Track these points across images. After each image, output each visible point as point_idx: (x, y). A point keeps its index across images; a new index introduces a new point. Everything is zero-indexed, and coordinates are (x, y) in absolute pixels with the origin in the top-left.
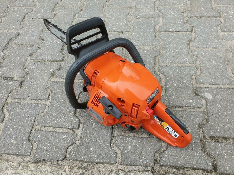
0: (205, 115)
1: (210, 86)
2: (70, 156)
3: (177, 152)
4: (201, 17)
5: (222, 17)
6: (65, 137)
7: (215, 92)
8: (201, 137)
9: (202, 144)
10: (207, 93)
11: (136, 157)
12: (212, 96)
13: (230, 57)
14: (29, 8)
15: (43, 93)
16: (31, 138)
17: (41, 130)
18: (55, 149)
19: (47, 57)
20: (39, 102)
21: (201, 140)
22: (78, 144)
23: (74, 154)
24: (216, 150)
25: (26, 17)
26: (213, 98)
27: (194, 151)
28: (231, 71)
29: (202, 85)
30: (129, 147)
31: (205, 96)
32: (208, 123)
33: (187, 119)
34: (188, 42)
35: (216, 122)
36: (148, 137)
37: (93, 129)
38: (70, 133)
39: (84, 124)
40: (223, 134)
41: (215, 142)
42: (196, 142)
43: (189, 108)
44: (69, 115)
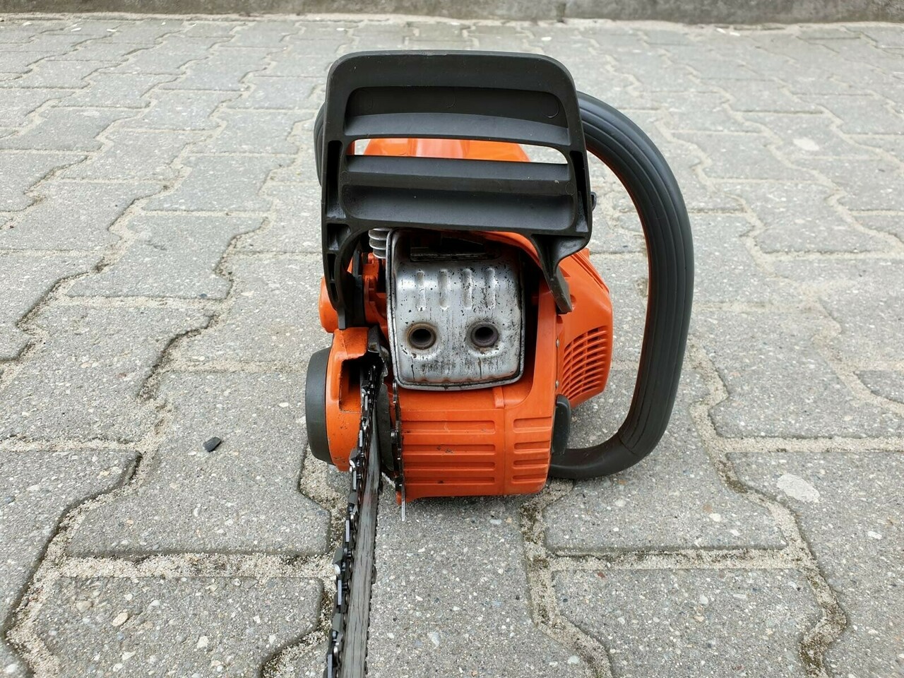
0: (815, 584)
1: (792, 445)
7: (823, 472)
10: (787, 477)
12: (817, 487)
13: (834, 334)
26: (822, 495)
28: (859, 381)
29: (749, 444)
31: (783, 492)
32: (843, 630)
33: (719, 616)
34: (638, 285)
35: (891, 624)
43: (715, 553)
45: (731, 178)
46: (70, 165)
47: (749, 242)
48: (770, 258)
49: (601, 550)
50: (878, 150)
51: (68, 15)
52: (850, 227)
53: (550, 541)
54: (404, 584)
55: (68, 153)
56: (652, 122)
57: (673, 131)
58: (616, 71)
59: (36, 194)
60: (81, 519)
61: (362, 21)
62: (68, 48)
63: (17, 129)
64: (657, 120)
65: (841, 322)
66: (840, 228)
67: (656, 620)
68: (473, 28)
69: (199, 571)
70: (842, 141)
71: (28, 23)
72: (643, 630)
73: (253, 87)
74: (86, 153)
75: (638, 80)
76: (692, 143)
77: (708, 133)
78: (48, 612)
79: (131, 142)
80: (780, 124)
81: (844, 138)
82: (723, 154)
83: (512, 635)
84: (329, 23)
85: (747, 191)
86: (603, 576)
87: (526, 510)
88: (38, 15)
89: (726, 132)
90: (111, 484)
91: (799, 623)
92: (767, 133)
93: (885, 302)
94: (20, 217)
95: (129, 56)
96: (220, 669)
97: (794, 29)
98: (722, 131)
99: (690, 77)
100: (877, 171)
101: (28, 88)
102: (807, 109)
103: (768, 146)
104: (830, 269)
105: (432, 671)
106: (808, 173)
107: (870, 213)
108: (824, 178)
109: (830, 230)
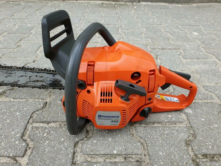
0: (190, 129)
4: (163, 49)
5: (181, 49)
7: (193, 107)
8: (191, 156)
12: (192, 110)
13: (198, 77)
21: (193, 160)
28: (203, 88)
31: (184, 111)
32: (195, 138)
33: (169, 136)
35: (205, 137)
36: (123, 161)
37: (46, 155)
38: (10, 164)
39: (33, 149)
40: (217, 151)
41: (211, 161)
42: (187, 164)
43: (169, 123)
44: (14, 139)
45: (177, 41)
46: (25, 38)
47: (181, 57)
48: (185, 60)
49: (145, 122)
50: (212, 35)
52: (204, 53)
55: (25, 35)
56: (160, 28)
57: (165, 30)
58: (152, 15)
59: (18, 44)
60: (35, 115)
61: (91, 2)
62: (22, 9)
63: (12, 29)
65: (200, 75)
66: (202, 53)
67: (156, 136)
68: (118, 4)
69: (61, 126)
70: (204, 33)
71: (12, 3)
72: (153, 138)
74: (29, 35)
75: (157, 18)
76: (169, 33)
77: (173, 31)
78: (31, 133)
79: (39, 32)
80: (190, 29)
82: (176, 36)
83: (126, 139)
84: (83, 3)
85: (181, 45)
86: (145, 127)
89: (177, 30)
90: (41, 108)
91: (186, 137)
92: (186, 31)
93: (210, 70)
94: (15, 50)
95: (37, 11)
96: (66, 145)
97: (195, 5)
99: (169, 17)
100: (211, 40)
101: (14, 19)
102: (196, 25)
103: (187, 34)
104: (199, 63)
105: (110, 146)
106: (195, 40)
107: (209, 50)
108: (199, 41)
109: (199, 54)
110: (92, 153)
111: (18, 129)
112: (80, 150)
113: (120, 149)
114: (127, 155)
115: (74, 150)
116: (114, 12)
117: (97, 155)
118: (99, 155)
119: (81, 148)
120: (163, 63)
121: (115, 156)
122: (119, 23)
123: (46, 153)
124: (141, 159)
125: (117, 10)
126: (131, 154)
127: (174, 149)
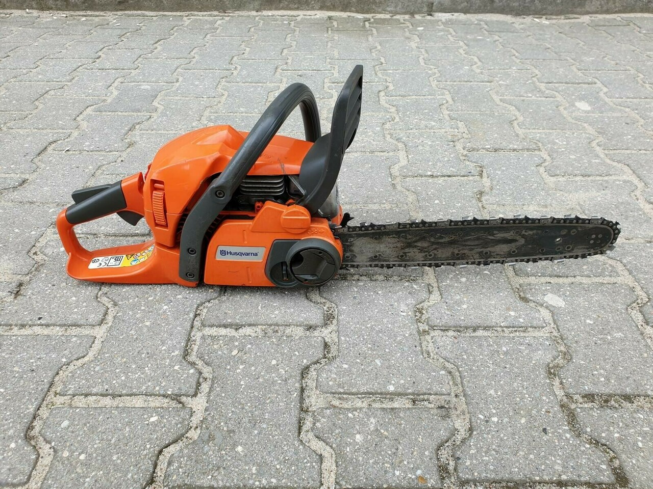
0: (558, 343)
1: (554, 280)
2: (167, 476)
3: (502, 440)
4: (496, 150)
5: (543, 150)
6: (152, 419)
7: (568, 293)
9: (568, 416)
10: (550, 295)
11: (383, 464)
12: (564, 300)
14: (61, 131)
15: (86, 307)
16: (35, 432)
17: (70, 406)
18: (118, 458)
19: (103, 228)
20: (74, 331)
21: (562, 406)
22: (196, 438)
23: (181, 468)
24: (611, 428)
25: (50, 149)
26: (566, 304)
27: (550, 435)
29: (532, 280)
30: (358, 436)
31: (547, 302)
32: (569, 361)
33: (511, 355)
34: (477, 195)
35: (592, 359)
36: (410, 406)
37: (243, 394)
38: (170, 409)
39: (213, 381)
40: (618, 387)
41: (602, 407)
42: (549, 412)
43: (511, 329)
44: (168, 361)
45: (534, 129)
46: (143, 122)
47: (542, 170)
48: (553, 179)
49: (454, 327)
50: (627, 110)
51: (109, 13)
52: (602, 160)
53: (430, 323)
54: (362, 339)
55: (139, 114)
56: (488, 92)
57: (501, 97)
58: (465, 54)
59: (129, 140)
60: (205, 310)
61: (298, 16)
62: (117, 40)
63: (105, 98)
64: (491, 90)
66: (596, 161)
67: (481, 357)
68: (372, 20)
69: (266, 333)
70: (606, 103)
71: (84, 19)
72: (475, 361)
73: (239, 67)
74: (149, 114)
75: (480, 61)
76: (512, 105)
77: (522, 98)
78: (202, 349)
79: (174, 106)
80: (568, 92)
81: (607, 102)
82: (530, 113)
83: (414, 362)
84: (277, 17)
85: (543, 138)
86: (456, 338)
87: (418, 309)
88: (89, 13)
89: (534, 97)
91: (548, 358)
92: (559, 98)
93: (615, 205)
94: (124, 155)
95: (157, 45)
96: (284, 372)
97: (586, 19)
98: (531, 97)
99: (513, 57)
100: (624, 124)
101: (103, 69)
102: (586, 81)
103: (559, 107)
104: (587, 186)
105: (378, 375)
106: (582, 126)
107: (615, 151)
108: (591, 128)
109: (590, 162)
110: (342, 390)
111: (172, 340)
112: (314, 385)
113: (402, 382)
114: (418, 395)
115: (302, 384)
116: (364, 45)
117: (353, 394)
118: (357, 394)
119: (317, 380)
120: (498, 187)
121: (392, 396)
122: (380, 78)
123: (241, 389)
124: (448, 404)
125: (370, 38)
126: (425, 394)
127: (521, 384)
